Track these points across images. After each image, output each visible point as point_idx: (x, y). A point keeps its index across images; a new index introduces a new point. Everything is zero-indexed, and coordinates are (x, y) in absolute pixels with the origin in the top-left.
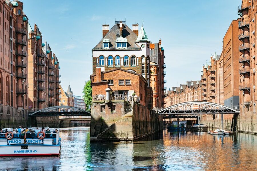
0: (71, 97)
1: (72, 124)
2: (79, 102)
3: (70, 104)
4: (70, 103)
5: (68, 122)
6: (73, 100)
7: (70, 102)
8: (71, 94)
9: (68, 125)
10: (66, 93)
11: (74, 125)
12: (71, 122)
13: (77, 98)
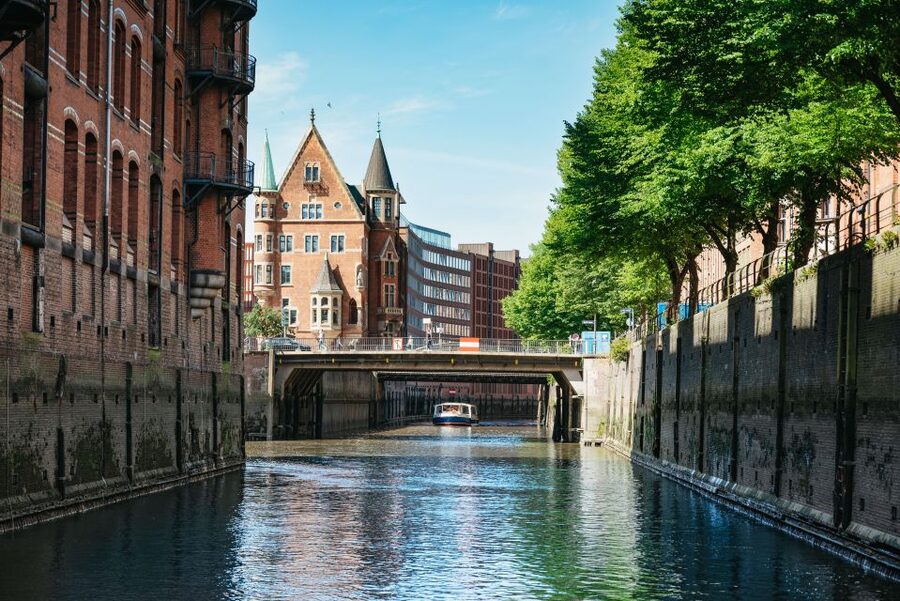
0: (387, 218)
1: (387, 402)
2: (433, 267)
3: (379, 263)
4: (384, 260)
5: (363, 388)
6: (403, 243)
7: (380, 252)
8: (389, 202)
9: (362, 412)
10: (353, 189)
11: (402, 408)
12: (383, 388)
13: (427, 238)
